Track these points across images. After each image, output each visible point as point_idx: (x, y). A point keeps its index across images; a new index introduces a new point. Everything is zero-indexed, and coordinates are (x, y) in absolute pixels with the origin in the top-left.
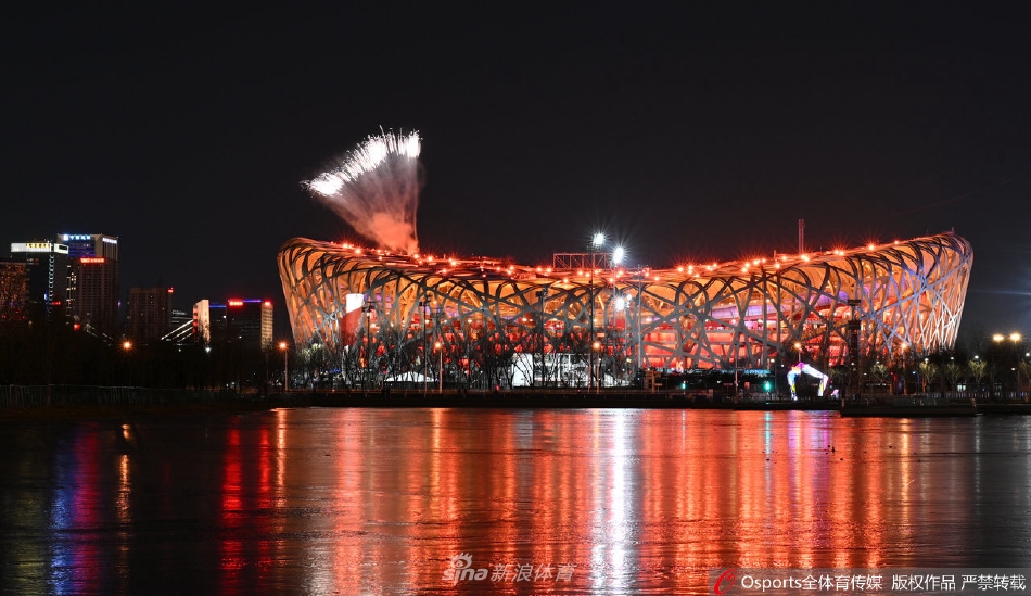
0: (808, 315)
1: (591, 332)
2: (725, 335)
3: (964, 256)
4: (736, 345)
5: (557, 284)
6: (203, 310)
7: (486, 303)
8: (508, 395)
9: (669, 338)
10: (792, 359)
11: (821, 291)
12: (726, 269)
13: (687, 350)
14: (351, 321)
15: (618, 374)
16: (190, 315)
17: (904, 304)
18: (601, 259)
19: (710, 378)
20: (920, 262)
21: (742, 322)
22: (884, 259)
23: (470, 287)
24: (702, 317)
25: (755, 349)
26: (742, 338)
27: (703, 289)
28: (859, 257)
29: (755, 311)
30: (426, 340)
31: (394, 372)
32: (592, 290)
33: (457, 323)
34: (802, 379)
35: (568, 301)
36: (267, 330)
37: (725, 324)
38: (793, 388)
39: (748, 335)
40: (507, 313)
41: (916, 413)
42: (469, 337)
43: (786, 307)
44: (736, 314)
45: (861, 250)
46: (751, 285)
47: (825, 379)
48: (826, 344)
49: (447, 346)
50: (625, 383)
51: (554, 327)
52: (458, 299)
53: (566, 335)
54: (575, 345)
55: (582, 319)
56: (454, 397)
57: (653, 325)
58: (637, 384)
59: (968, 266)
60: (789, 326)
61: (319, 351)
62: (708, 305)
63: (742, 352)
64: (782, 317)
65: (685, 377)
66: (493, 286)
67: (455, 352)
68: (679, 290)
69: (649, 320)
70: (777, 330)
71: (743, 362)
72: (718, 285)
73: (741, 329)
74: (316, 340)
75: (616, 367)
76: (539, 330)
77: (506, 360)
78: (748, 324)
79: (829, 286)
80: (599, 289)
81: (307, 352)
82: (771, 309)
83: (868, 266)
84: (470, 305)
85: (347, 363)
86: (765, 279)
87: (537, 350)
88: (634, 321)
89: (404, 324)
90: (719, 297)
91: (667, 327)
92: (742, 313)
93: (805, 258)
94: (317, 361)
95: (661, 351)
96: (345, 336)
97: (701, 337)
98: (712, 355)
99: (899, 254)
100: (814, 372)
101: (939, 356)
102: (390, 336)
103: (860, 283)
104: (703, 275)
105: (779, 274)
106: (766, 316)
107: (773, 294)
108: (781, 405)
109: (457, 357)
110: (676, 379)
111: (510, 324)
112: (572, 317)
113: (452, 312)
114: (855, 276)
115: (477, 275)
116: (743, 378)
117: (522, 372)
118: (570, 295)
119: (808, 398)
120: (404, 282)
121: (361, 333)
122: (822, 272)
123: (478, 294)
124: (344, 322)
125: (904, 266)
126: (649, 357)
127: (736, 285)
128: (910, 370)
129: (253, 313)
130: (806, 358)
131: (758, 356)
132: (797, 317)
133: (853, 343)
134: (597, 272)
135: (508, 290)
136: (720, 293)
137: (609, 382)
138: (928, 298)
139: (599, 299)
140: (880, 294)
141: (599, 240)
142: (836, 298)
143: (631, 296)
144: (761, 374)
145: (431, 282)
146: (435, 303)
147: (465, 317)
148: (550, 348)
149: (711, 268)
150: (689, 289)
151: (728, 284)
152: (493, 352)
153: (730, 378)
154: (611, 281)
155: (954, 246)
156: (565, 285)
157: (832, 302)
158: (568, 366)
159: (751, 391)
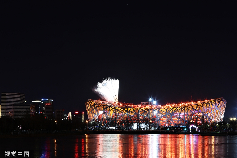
0: (193, 115)
1: (149, 118)
2: (176, 119)
3: (225, 102)
4: (178, 121)
5: (142, 109)
6: (70, 114)
7: (128, 113)
8: (132, 131)
9: (165, 119)
10: (190, 124)
11: (196, 110)
12: (176, 105)
13: (168, 122)
14: (100, 116)
15: (155, 127)
16: (67, 115)
17: (212, 112)
18: (151, 104)
19: (173, 128)
20: (216, 104)
21: (180, 116)
22: (208, 103)
23: (124, 109)
24: (171, 115)
26: (180, 119)
27: (172, 109)
28: (203, 103)
29: (182, 114)
30: (115, 120)
31: (109, 127)
32: (149, 110)
33: (122, 117)
34: (192, 128)
35: (144, 112)
36: (83, 118)
37: (176, 116)
38: (191, 130)
39: (181, 119)
40: (132, 114)
41: (215, 135)
42: (124, 119)
43: (189, 113)
44: (179, 114)
45: (204, 101)
46: (181, 109)
47: (197, 128)
48: (197, 120)
49: (120, 121)
50: (156, 129)
51: (141, 117)
52: (122, 112)
53: (144, 119)
54: (146, 121)
55: (147, 116)
56: (121, 131)
57: (162, 117)
58: (158, 129)
59: (225, 104)
60: (189, 117)
61: (94, 122)
62: (173, 113)
63: (180, 122)
64: (188, 115)
66: (129, 109)
67: (122, 122)
68: (167, 110)
69: (161, 116)
70: (187, 118)
71: (180, 124)
72: (175, 109)
73: (179, 118)
74: (93, 120)
75: (154, 125)
76: (138, 118)
77: (132, 124)
79: (197, 109)
80: (151, 109)
81: (91, 122)
82: (186, 113)
83: (205, 105)
84: (124, 113)
85: (100, 125)
86: (184, 107)
87: (138, 122)
88: (158, 116)
89: (111, 117)
91: (164, 117)
92: (180, 114)
93: (192, 103)
94: (94, 124)
95: (163, 122)
96: (99, 119)
97: (171, 119)
98: (173, 123)
99: (211, 102)
101: (220, 123)
102: (108, 119)
103: (204, 108)
104: (172, 107)
105: (187, 106)
106: (185, 115)
107: (186, 110)
108: (188, 133)
110: (167, 128)
111: (133, 117)
112: (145, 115)
113: (121, 114)
114: (203, 107)
115: (126, 107)
116: (180, 128)
117: (135, 126)
119: (194, 132)
120: (111, 108)
121: (102, 119)
122: (196, 106)
123: (126, 111)
124: (99, 116)
125: (212, 104)
126: (161, 123)
127: (178, 109)
128: (214, 126)
129: (80, 115)
130: (193, 123)
131: (183, 123)
132: (191, 115)
133: (203, 121)
134: (150, 106)
135: (132, 109)
136: (175, 110)
137: (153, 128)
138: (217, 111)
139: (151, 112)
140: (208, 110)
141: (151, 99)
142: (199, 111)
143: (157, 111)
144: (184, 127)
145: (116, 108)
146: (117, 112)
147: (123, 115)
148: (141, 121)
149: (173, 105)
150: (169, 109)
151: (177, 108)
152: (129, 123)
153: (178, 128)
154: (153, 108)
155: (222, 100)
156: (144, 109)
157: (198, 112)
158: (144, 125)
159: (182, 130)
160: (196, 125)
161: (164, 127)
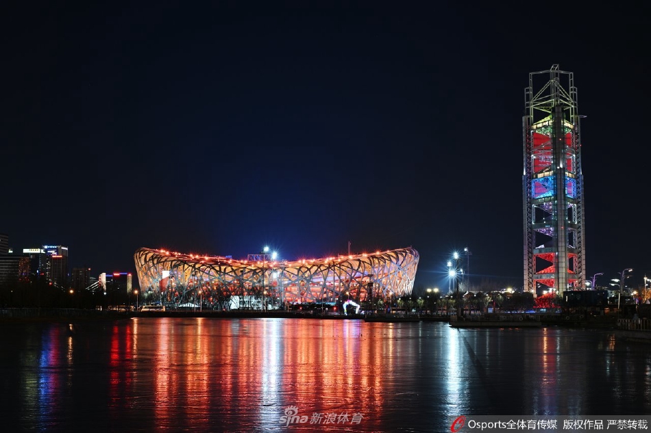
0: (351, 280)
1: (263, 287)
2: (318, 288)
3: (416, 256)
4: (322, 292)
5: (249, 267)
6: (103, 277)
7: (220, 275)
8: (229, 312)
9: (295, 290)
10: (345, 298)
11: (357, 271)
12: (319, 262)
13: (302, 294)
14: (164, 282)
15: (274, 304)
16: (98, 279)
17: (391, 276)
18: (266, 257)
19: (312, 306)
20: (397, 259)
21: (325, 283)
22: (383, 258)
23: (213, 268)
24: (308, 281)
25: (330, 294)
26: (325, 290)
27: (309, 270)
28: (373, 257)
29: (330, 279)
30: (195, 289)
31: (181, 303)
32: (263, 270)
33: (207, 283)
34: (349, 306)
35: (254, 274)
36: (130, 286)
37: (318, 283)
38: (345, 310)
39: (327, 288)
40: (229, 279)
41: (395, 320)
42: (213, 289)
43: (343, 277)
44: (323, 280)
45: (374, 254)
46: (329, 268)
47: (359, 307)
48: (359, 293)
49: (204, 292)
50: (276, 308)
51: (247, 285)
52: (208, 273)
53: (253, 288)
54: (256, 292)
55: (259, 281)
56: (207, 313)
57: (288, 284)
58: (281, 308)
59: (417, 261)
60: (344, 285)
61: (151, 294)
62: (311, 276)
63: (325, 296)
64: (341, 281)
65: (301, 305)
66: (223, 268)
67: (207, 295)
68: (299, 270)
69: (286, 282)
70: (339, 286)
71: (325, 299)
72: (315, 268)
73: (324, 286)
74: (150, 290)
75: (273, 302)
76: (242, 286)
77: (228, 298)
78: (327, 284)
79: (360, 269)
80: (266, 269)
81: (146, 295)
82: (337, 278)
83: (376, 261)
84: (213, 275)
85: (163, 299)
86: (334, 266)
87: (241, 294)
88: (281, 282)
89: (186, 283)
90: (315, 273)
91: (294, 285)
92: (325, 280)
93: (351, 257)
94: (150, 298)
95: (292, 295)
96: (162, 288)
97: (308, 289)
98: (312, 296)
99: (389, 256)
100: (354, 304)
101: (405, 298)
102: (180, 288)
103: (373, 267)
104: (309, 264)
105: (340, 264)
106: (335, 281)
107: (337, 272)
108: (342, 318)
109: (208, 297)
110: (298, 306)
111: (230, 283)
112: (255, 281)
113: (206, 279)
114: (371, 265)
115: (216, 263)
116: (325, 306)
117: (235, 303)
118: (254, 272)
119: (352, 315)
120: (186, 266)
121: (168, 287)
122: (358, 263)
123: (217, 271)
124: (161, 282)
125: (391, 260)
126: (286, 297)
127: (322, 268)
128: (393, 303)
129: (124, 278)
130: (351, 298)
131: (331, 297)
132: (347, 281)
133: (370, 292)
134: (266, 262)
135: (229, 269)
136: (316, 271)
137: (270, 307)
138: (401, 273)
139: (267, 273)
140: (381, 272)
141: (266, 249)
142: (363, 274)
143: (279, 272)
144: (332, 304)
145: (197, 266)
146: (199, 275)
147: (211, 280)
148: (246, 293)
149: (312, 261)
150: (303, 270)
151: (319, 267)
152: (223, 295)
153: (319, 306)
154: (271, 266)
155: (411, 253)
156: (253, 267)
157: (361, 275)
158: (254, 300)
159: (328, 311)
160: (357, 301)
161: (292, 305)
